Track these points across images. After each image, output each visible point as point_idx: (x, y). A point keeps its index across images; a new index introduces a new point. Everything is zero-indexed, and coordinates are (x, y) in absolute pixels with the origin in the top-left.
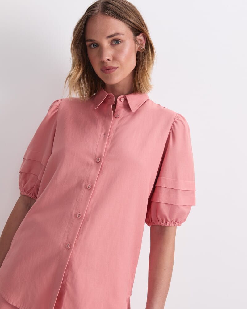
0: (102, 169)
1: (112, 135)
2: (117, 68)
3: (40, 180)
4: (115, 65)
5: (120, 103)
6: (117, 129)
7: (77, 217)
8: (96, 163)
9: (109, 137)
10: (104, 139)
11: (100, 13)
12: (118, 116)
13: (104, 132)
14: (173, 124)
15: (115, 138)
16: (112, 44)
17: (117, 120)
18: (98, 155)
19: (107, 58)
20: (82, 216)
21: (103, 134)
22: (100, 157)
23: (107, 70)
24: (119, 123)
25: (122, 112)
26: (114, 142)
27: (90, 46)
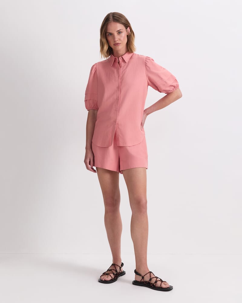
2: (120, 43)
4: (120, 42)
5: (121, 60)
11: (112, 22)
14: (145, 62)
16: (118, 34)
17: (122, 68)
19: (117, 40)
23: (116, 44)
25: (122, 64)
26: (122, 79)
27: (108, 35)
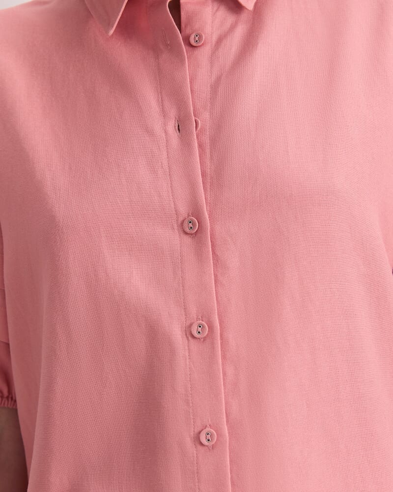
0: (218, 253)
1: (205, 118)
3: (6, 341)
6: (215, 88)
7: (201, 444)
8: (187, 240)
9: (199, 128)
10: (185, 141)
12: (200, 37)
13: (172, 113)
15: (220, 126)
18: (184, 210)
20: (220, 435)
21: (171, 126)
22: (196, 213)
24: (212, 67)
